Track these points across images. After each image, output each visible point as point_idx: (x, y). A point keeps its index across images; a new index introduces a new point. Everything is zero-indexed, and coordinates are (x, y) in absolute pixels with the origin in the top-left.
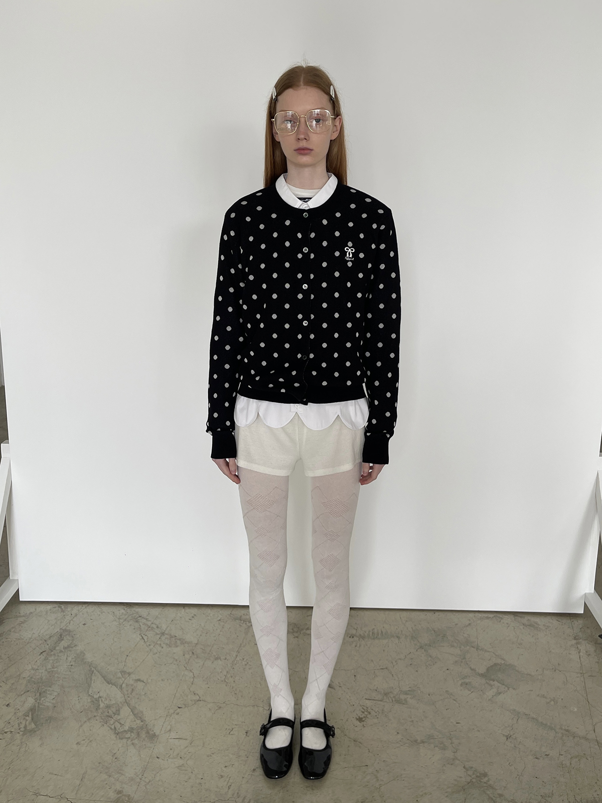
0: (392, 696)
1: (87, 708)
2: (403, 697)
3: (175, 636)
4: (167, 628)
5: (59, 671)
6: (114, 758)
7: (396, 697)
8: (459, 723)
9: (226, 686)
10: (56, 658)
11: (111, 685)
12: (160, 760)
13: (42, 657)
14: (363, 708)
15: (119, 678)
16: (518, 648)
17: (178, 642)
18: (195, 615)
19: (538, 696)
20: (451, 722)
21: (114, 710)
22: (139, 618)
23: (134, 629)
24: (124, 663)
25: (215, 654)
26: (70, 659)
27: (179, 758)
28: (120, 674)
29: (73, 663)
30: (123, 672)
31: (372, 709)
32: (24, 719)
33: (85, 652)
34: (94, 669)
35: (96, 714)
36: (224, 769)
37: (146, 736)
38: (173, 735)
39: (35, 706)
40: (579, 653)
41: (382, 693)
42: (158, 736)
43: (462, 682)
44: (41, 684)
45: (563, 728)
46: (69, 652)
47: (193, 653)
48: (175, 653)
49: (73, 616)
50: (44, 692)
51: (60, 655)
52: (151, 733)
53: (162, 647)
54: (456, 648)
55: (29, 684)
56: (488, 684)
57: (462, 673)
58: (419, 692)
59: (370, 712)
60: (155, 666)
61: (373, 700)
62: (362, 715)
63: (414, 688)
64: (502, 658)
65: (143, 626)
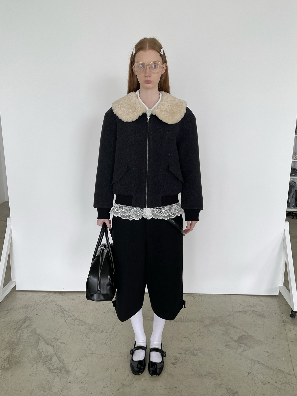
0: (190, 351)
1: (35, 357)
2: (195, 352)
3: (82, 321)
4: (78, 316)
5: (23, 338)
6: (48, 382)
7: (192, 352)
8: (224, 366)
9: (106, 346)
10: (22, 331)
11: (48, 345)
12: (71, 384)
13: (15, 331)
14: (175, 358)
15: (53, 342)
16: (255, 327)
17: (83, 323)
18: (92, 310)
19: (265, 352)
20: (220, 365)
21: (49, 358)
22: (64, 311)
23: (62, 317)
24: (55, 334)
25: (101, 330)
26: (29, 332)
27: (80, 383)
28: (53, 339)
29: (30, 334)
30: (55, 339)
31: (180, 359)
32: (4, 362)
33: (36, 328)
34: (40, 337)
35: (40, 360)
36: (103, 389)
37: (65, 372)
38: (78, 371)
39: (10, 356)
40: (286, 329)
41: (185, 349)
42: (71, 371)
43: (226, 345)
44: (14, 345)
45: (278, 369)
46: (28, 328)
47: (90, 329)
48: (81, 329)
49: (32, 310)
50: (15, 348)
51: (24, 329)
52: (67, 370)
53: (75, 326)
54: (223, 327)
55: (8, 344)
56: (239, 345)
57: (226, 340)
58: (204, 349)
59: (178, 360)
60: (71, 336)
61: (180, 353)
62: (174, 361)
63: (201, 348)
64: (246, 332)
65: (66, 315)
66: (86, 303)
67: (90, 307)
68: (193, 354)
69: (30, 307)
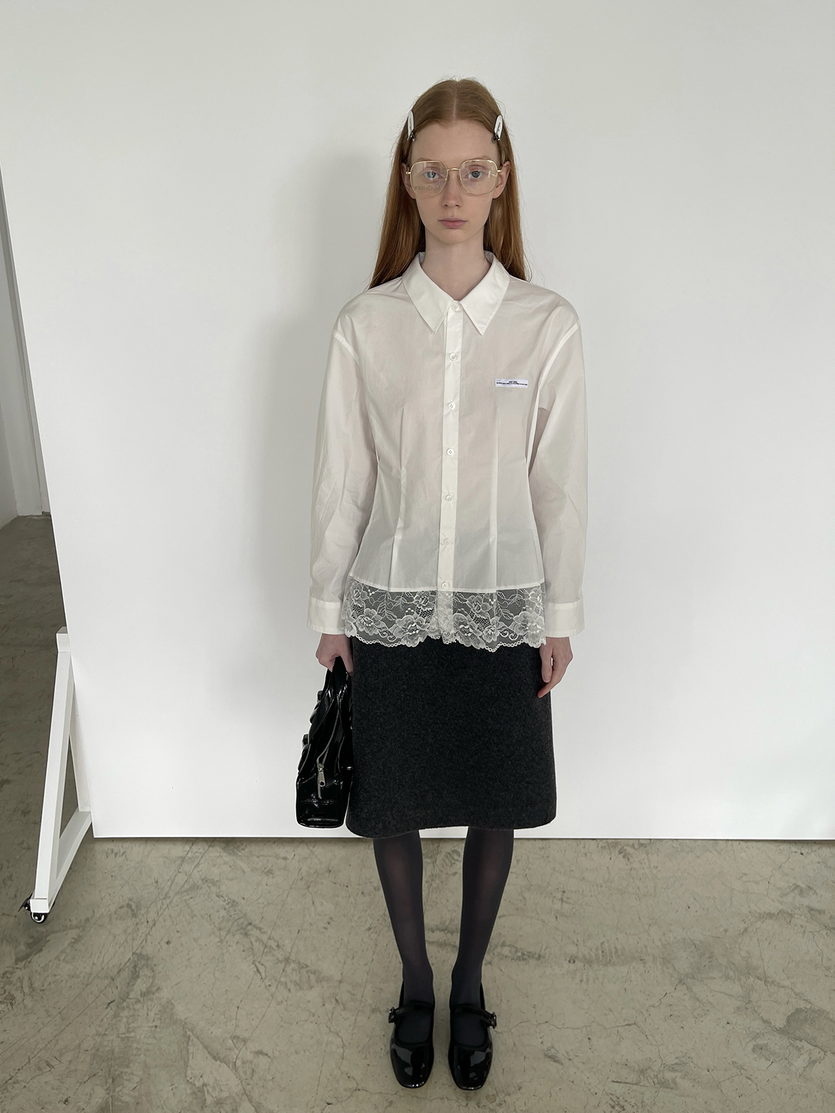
0: (652, 1076)
1: (186, 1105)
2: (669, 1075)
3: (307, 966)
4: (292, 948)
5: (138, 1037)
7: (659, 1076)
10: (131, 1013)
11: (218, 1062)
13: (110, 1012)
14: (611, 1099)
15: (231, 1049)
17: (312, 977)
21: (228, 1108)
22: (249, 927)
23: (244, 951)
24: (234, 1022)
25: (371, 1002)
26: (152, 1014)
28: (230, 1041)
29: (158, 1023)
30: (235, 1038)
31: (626, 1101)
33: (173, 1001)
34: (191, 1034)
39: (107, 1103)
41: (636, 1069)
43: (754, 1045)
44: (112, 1062)
46: (150, 1003)
47: (336, 1000)
48: (309, 1001)
49: (150, 924)
50: (118, 1075)
51: (136, 1007)
53: (289, 990)
54: (734, 982)
55: (95, 1062)
56: (793, 1046)
57: (751, 1029)
58: (692, 1065)
59: (623, 1107)
60: (282, 1026)
61: (625, 1083)
63: (683, 1059)
64: (805, 998)
65: (256, 945)
66: (309, 887)
67: (322, 904)
68: (664, 1084)
69: (143, 912)
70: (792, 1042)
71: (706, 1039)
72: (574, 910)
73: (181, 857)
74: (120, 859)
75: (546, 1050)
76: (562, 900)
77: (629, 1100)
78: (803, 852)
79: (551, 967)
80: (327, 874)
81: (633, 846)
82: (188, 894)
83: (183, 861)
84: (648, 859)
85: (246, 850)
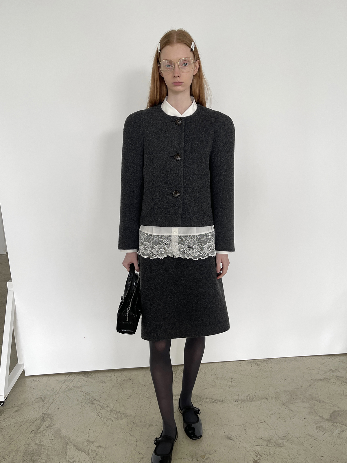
0: (273, 441)
2: (280, 441)
3: (120, 412)
4: (114, 406)
5: (44, 444)
7: (277, 442)
8: (322, 457)
10: (41, 435)
11: (81, 452)
13: (32, 435)
14: (256, 453)
15: (86, 446)
16: (345, 398)
17: (123, 416)
18: (131, 395)
20: (317, 457)
22: (95, 401)
23: (92, 409)
24: (88, 435)
29: (53, 438)
30: (87, 441)
31: (262, 453)
33: (60, 429)
34: (68, 441)
41: (266, 440)
43: (317, 426)
44: (33, 455)
46: (50, 430)
47: (133, 423)
48: (121, 424)
49: (50, 403)
50: (36, 460)
51: (43, 432)
53: (112, 421)
54: (306, 403)
55: (25, 455)
56: (333, 425)
57: (315, 420)
58: (290, 436)
59: (261, 456)
60: (109, 435)
61: (261, 446)
62: (256, 458)
63: (286, 434)
64: (337, 406)
65: (98, 407)
66: (121, 385)
67: (127, 391)
68: (278, 445)
69: (47, 399)
70: (333, 424)
71: (296, 426)
72: (237, 384)
73: (64, 380)
74: (36, 383)
75: (226, 435)
76: (231, 381)
77: (263, 453)
78: (333, 358)
79: (227, 404)
80: (129, 381)
81: (261, 361)
82: (67, 392)
83: (65, 381)
84: (267, 365)
85: (93, 375)
